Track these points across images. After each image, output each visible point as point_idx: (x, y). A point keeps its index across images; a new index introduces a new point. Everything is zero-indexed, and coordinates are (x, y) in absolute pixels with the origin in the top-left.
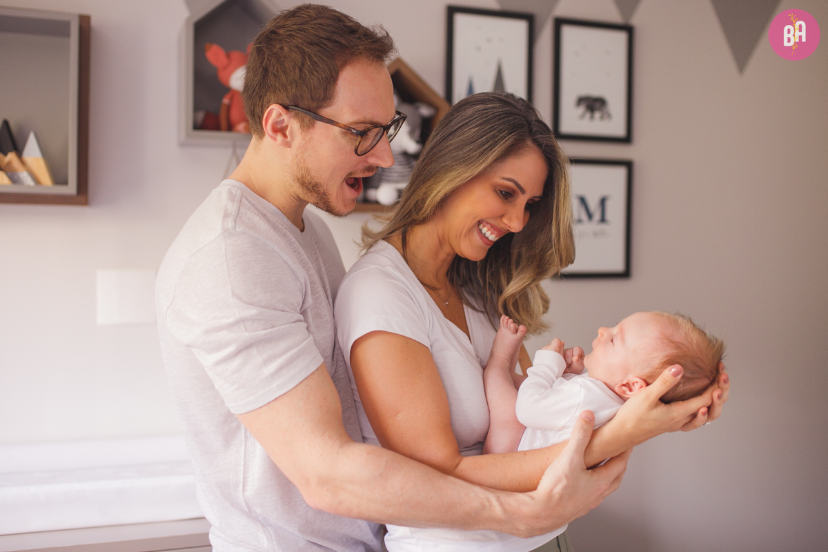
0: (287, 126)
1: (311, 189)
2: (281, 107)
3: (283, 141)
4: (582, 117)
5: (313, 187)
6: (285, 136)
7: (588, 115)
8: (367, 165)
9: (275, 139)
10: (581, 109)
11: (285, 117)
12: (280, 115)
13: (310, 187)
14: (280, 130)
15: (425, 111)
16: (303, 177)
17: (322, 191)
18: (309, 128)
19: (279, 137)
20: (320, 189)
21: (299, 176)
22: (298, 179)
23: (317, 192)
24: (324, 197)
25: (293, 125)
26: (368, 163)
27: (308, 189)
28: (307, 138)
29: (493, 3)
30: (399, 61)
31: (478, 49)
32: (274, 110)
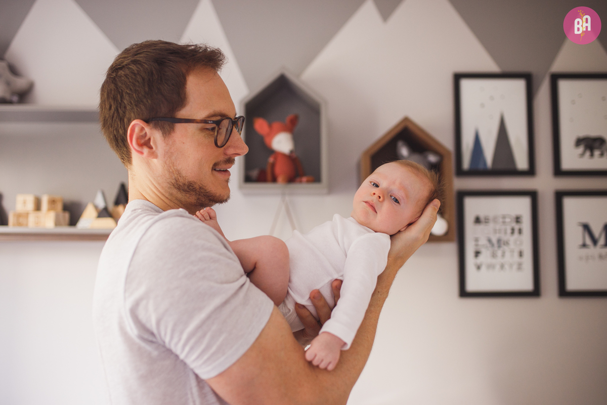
0: (149, 139)
1: (188, 190)
2: (142, 121)
3: (149, 152)
4: (582, 155)
5: (188, 187)
8: (227, 157)
9: (142, 153)
11: (147, 130)
12: (142, 129)
13: (186, 188)
14: (145, 143)
15: (432, 158)
16: (177, 181)
17: (198, 187)
18: (170, 133)
19: (146, 150)
20: (195, 186)
21: (173, 181)
22: (174, 185)
23: (194, 190)
24: (202, 191)
25: (156, 136)
26: (227, 155)
27: (185, 191)
28: (171, 143)
29: (493, 68)
30: (406, 120)
31: (482, 105)
32: (136, 125)
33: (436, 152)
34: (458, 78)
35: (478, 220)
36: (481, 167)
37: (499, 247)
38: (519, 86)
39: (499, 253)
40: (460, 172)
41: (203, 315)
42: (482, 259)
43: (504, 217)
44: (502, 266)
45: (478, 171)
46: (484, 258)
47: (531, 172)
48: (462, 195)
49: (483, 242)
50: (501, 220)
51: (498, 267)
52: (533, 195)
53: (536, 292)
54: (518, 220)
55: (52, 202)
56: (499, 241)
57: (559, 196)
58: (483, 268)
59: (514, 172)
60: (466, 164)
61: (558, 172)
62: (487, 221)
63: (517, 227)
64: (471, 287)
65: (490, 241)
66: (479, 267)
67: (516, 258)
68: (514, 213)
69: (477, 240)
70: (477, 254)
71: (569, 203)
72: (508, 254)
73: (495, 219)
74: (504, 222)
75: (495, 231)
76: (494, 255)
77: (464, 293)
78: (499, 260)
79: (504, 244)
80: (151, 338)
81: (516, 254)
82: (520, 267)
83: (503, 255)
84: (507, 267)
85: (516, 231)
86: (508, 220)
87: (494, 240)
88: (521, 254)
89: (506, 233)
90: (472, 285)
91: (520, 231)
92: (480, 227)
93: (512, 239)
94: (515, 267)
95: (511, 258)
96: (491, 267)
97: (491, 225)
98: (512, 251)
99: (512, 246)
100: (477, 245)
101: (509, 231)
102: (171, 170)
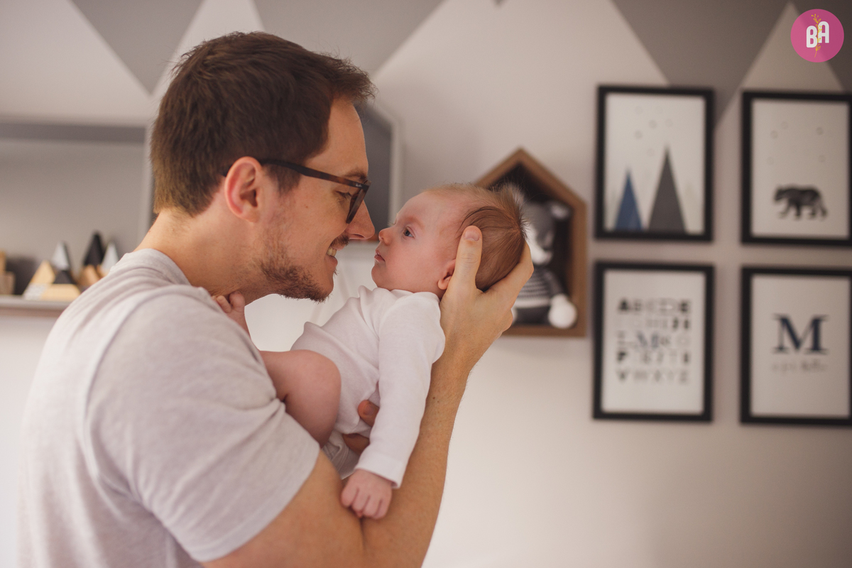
0: (258, 190)
1: (283, 277)
2: (256, 161)
3: (251, 211)
4: (784, 214)
5: (286, 274)
6: (255, 204)
7: (793, 212)
9: (240, 210)
10: (783, 205)
11: (258, 174)
12: (252, 172)
13: (283, 274)
15: (559, 212)
17: (301, 276)
18: (290, 188)
20: (299, 274)
22: (262, 265)
23: (293, 279)
27: (277, 277)
28: (287, 203)
29: (657, 79)
30: (520, 153)
31: (638, 135)
32: (244, 165)
33: (563, 203)
34: (604, 92)
35: (624, 306)
36: (632, 226)
37: (655, 345)
38: (695, 107)
39: (654, 356)
40: (601, 234)
41: (211, 457)
42: (628, 363)
43: (664, 302)
44: (658, 376)
45: (628, 232)
46: (631, 363)
47: (707, 236)
48: (602, 267)
49: (631, 338)
50: (658, 307)
51: (651, 376)
52: (708, 271)
53: (705, 417)
54: (684, 307)
56: (655, 338)
57: (748, 274)
58: (630, 378)
59: (682, 236)
60: (610, 222)
61: (747, 237)
62: (638, 307)
63: (682, 318)
64: (610, 404)
65: (641, 337)
66: (623, 376)
67: (679, 364)
68: (679, 297)
69: (621, 335)
70: (621, 355)
71: (761, 285)
72: (667, 358)
73: (650, 306)
74: (663, 311)
75: (650, 323)
76: (646, 359)
77: (599, 414)
78: (653, 366)
79: (663, 343)
80: (122, 489)
81: (679, 359)
82: (684, 378)
83: (660, 359)
84: (664, 376)
85: (681, 325)
86: (669, 307)
87: (648, 335)
88: (686, 358)
89: (665, 325)
90: (611, 403)
91: (687, 325)
92: (627, 317)
93: (675, 336)
94: (677, 377)
95: (671, 363)
96: (640, 375)
97: (644, 315)
98: (673, 354)
99: (674, 345)
100: (621, 343)
101: (670, 324)
102: (271, 244)
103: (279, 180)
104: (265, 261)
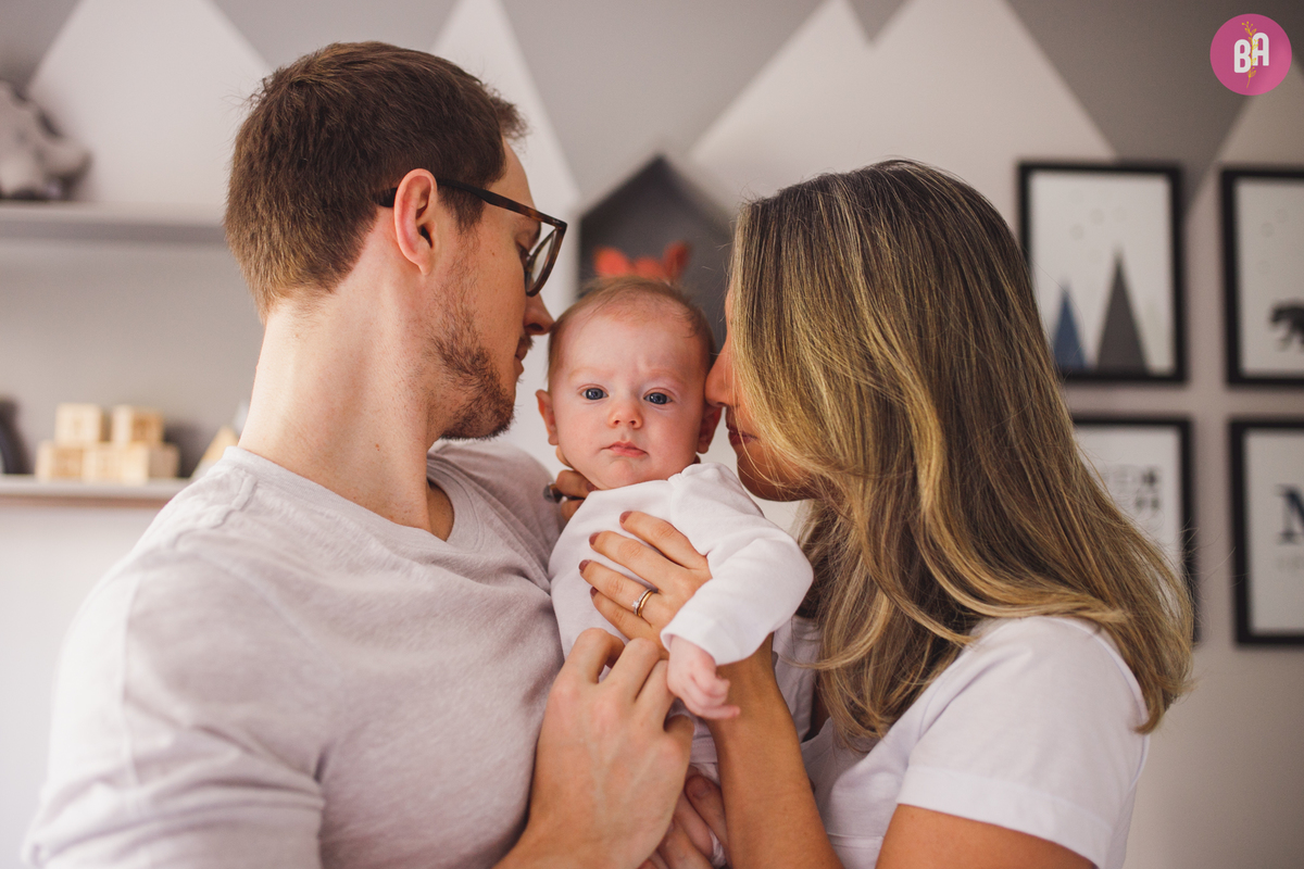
1: (470, 368)
3: (425, 252)
4: (1286, 342)
5: (474, 361)
12: (426, 193)
13: (468, 363)
18: (472, 222)
19: (421, 246)
20: (486, 363)
21: (446, 338)
23: (481, 373)
25: (442, 221)
27: (463, 369)
28: (470, 245)
29: (1098, 150)
31: (1078, 231)
32: (416, 182)
34: (1026, 171)
36: (1071, 363)
38: (1155, 191)
43: (1122, 472)
47: (1179, 375)
50: (1114, 479)
52: (1183, 427)
54: (1151, 479)
55: (140, 426)
57: (1238, 431)
59: (1142, 377)
61: (1236, 377)
63: (1148, 494)
68: (1143, 464)
71: (1259, 446)
74: (1121, 484)
85: (1147, 504)
86: (1129, 478)
91: (1156, 504)
101: (1132, 503)
102: (452, 310)
103: (457, 208)
104: (444, 338)
